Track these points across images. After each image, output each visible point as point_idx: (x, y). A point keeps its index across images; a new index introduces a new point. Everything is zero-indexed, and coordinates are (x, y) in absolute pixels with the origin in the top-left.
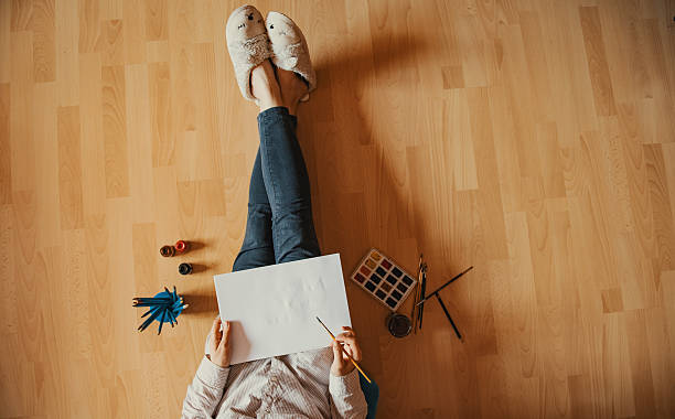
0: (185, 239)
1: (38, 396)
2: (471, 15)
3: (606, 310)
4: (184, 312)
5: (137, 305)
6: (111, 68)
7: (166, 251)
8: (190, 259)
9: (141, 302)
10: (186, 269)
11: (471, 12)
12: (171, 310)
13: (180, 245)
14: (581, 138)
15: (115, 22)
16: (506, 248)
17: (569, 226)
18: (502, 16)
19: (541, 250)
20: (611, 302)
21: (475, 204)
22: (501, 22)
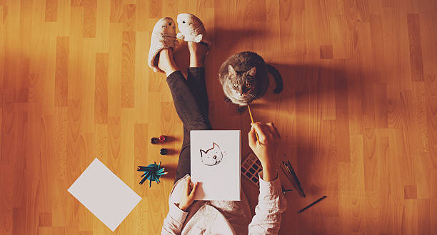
0: (164, 135)
1: (75, 216)
2: (340, 15)
3: (406, 197)
4: (163, 176)
5: (139, 170)
6: (128, 32)
7: (154, 141)
8: (166, 146)
9: (141, 169)
10: (164, 152)
11: (341, 13)
12: (155, 174)
13: (162, 137)
14: (401, 94)
15: (131, 6)
16: (349, 156)
17: (388, 145)
18: (359, 18)
19: (371, 158)
20: (410, 193)
21: (333, 128)
22: (359, 21)
